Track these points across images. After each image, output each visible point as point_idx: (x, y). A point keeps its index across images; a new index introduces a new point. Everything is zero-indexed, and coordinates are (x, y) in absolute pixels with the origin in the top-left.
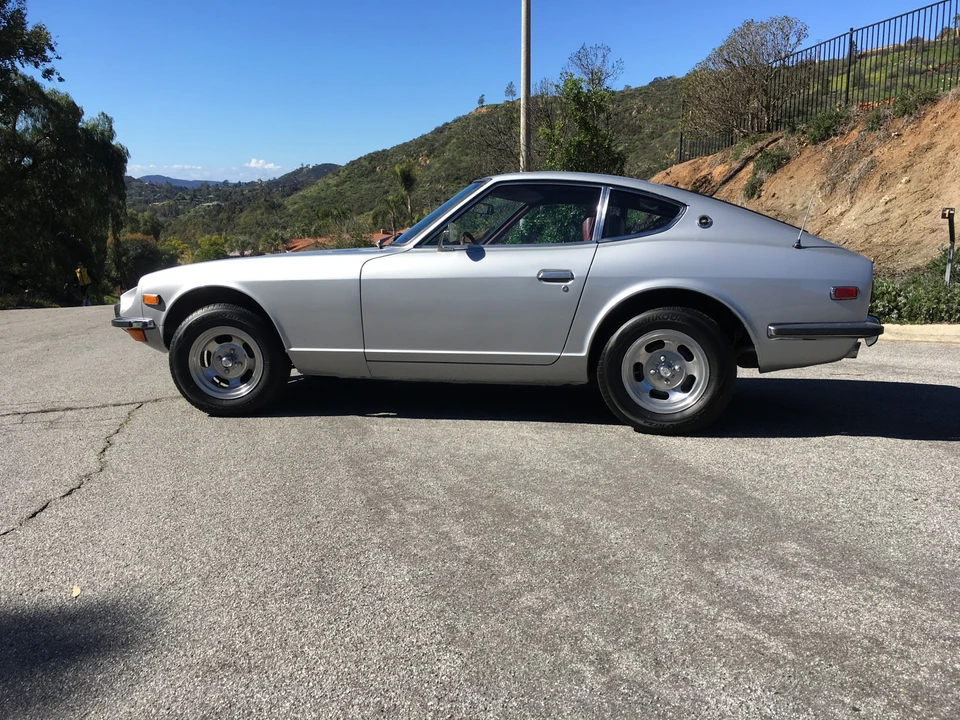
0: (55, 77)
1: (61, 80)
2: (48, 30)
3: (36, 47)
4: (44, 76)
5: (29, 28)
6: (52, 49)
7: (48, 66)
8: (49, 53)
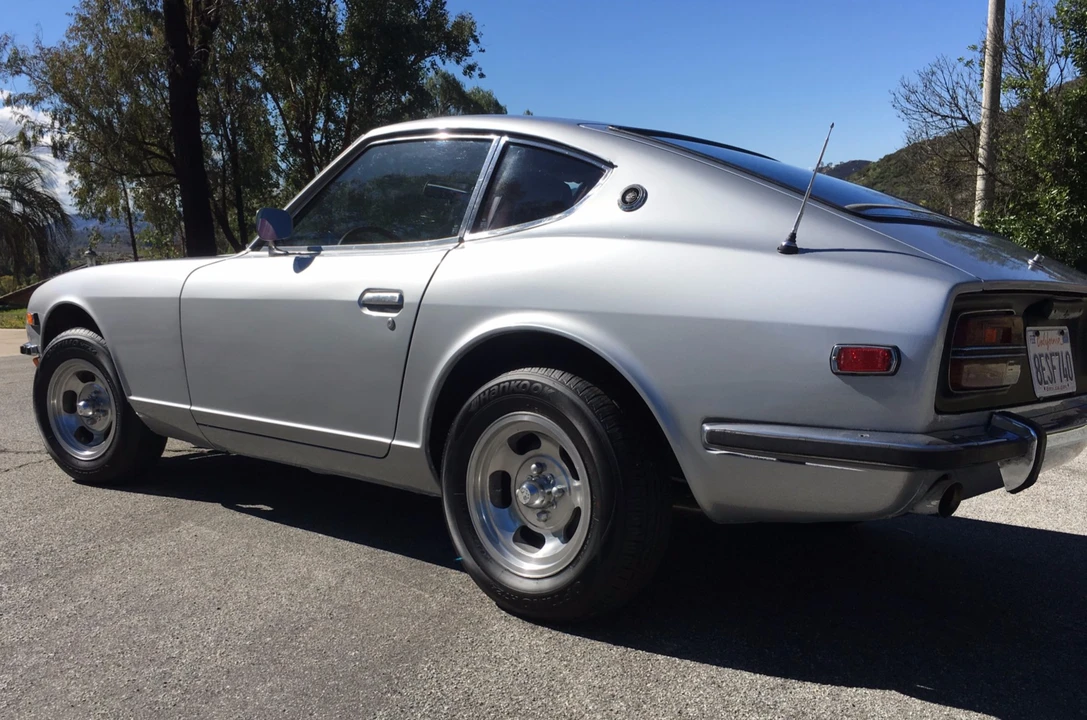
0: (476, 73)
1: (482, 76)
2: (475, 19)
3: (458, 41)
4: (465, 73)
5: (452, 19)
6: (477, 41)
7: (470, 61)
8: (472, 46)
